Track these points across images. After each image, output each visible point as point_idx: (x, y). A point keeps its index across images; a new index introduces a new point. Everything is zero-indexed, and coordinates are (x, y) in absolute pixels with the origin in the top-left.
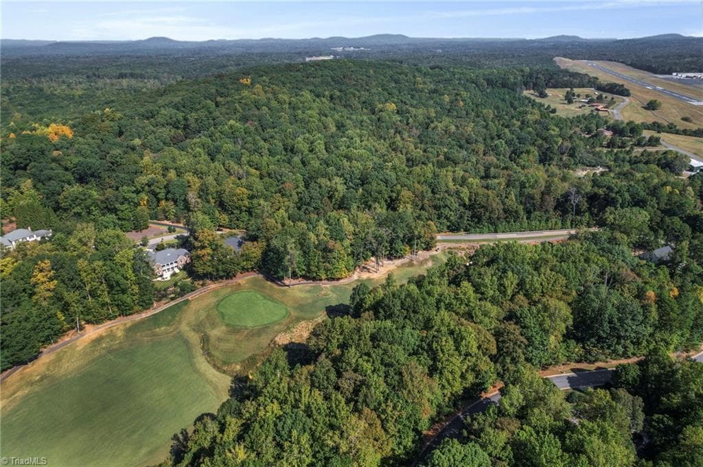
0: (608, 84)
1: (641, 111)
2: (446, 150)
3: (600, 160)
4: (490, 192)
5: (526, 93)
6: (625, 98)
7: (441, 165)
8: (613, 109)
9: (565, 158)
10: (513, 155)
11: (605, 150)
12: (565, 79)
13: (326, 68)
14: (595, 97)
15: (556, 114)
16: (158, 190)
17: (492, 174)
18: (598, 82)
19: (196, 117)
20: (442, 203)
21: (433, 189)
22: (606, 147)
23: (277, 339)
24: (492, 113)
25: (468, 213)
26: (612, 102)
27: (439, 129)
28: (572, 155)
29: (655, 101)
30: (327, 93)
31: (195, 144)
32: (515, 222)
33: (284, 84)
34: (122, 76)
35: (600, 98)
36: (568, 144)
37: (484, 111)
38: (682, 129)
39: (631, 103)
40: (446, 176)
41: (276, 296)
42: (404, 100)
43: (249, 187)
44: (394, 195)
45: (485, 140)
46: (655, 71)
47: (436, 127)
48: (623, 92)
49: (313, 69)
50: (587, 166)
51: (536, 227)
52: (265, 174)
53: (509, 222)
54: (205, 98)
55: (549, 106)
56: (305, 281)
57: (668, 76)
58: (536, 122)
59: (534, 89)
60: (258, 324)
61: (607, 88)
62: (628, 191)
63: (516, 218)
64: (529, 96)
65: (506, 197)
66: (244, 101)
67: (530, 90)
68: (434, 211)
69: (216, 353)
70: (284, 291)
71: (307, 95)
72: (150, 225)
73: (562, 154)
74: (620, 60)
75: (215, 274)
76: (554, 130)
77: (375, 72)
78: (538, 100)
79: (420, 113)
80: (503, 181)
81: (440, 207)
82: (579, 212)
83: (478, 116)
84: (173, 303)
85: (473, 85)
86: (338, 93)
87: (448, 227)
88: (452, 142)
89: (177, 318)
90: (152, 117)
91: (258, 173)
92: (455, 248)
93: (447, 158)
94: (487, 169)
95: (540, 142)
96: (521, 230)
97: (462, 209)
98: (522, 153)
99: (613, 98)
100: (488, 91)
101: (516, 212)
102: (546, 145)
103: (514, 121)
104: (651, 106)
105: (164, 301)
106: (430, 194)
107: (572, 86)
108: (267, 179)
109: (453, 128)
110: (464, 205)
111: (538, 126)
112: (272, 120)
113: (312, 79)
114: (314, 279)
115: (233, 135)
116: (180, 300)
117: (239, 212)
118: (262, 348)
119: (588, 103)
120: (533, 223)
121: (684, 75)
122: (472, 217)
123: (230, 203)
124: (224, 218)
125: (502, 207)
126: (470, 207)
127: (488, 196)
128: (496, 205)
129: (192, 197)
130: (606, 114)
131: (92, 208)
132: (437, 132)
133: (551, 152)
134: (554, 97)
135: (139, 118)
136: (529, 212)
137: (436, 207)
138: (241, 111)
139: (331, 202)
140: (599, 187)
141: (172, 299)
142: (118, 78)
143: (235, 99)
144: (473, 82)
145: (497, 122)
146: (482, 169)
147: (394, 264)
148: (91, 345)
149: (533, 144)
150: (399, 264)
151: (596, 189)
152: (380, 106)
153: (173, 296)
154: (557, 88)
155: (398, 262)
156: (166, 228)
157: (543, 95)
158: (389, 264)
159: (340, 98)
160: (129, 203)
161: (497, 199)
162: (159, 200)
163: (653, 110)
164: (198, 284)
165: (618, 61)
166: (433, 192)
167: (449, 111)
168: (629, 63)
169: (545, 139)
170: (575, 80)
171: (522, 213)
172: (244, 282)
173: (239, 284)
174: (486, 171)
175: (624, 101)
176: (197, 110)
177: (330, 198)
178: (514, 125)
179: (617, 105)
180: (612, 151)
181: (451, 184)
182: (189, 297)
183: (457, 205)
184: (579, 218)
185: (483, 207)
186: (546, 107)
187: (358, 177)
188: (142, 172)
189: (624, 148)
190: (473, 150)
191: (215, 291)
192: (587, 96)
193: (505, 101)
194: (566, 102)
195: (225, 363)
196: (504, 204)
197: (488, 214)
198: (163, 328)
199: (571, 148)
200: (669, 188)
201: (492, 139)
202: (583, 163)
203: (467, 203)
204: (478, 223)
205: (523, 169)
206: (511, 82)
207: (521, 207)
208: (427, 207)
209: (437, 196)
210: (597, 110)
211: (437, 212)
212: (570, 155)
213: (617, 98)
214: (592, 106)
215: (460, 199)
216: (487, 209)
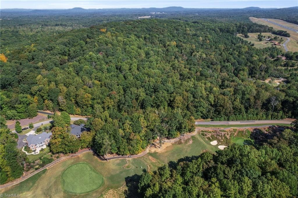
0: (279, 31)
1: (296, 45)
2: (201, 69)
3: (282, 74)
4: (225, 97)
5: (238, 35)
6: (287, 38)
8: (282, 44)
9: (263, 73)
10: (235, 71)
11: (283, 68)
12: (257, 28)
13: (144, 23)
14: (273, 38)
15: (254, 46)
16: (43, 95)
17: (226, 85)
18: (273, 30)
19: (74, 50)
20: (199, 105)
21: (194, 95)
22: (283, 66)
24: (223, 47)
25: (213, 109)
26: (281, 41)
27: (198, 56)
28: (266, 72)
30: (143, 36)
31: (70, 66)
32: (239, 115)
33: (122, 31)
35: (275, 38)
36: (264, 66)
37: (220, 46)
39: (291, 41)
40: (201, 86)
41: (98, 168)
42: (180, 39)
43: (92, 94)
44: (172, 99)
45: (221, 62)
47: (196, 54)
48: (286, 35)
49: (137, 23)
50: (274, 77)
51: (251, 118)
52: (103, 84)
53: (236, 115)
54: (81, 40)
55: (250, 43)
56: (117, 156)
58: (246, 52)
59: (242, 33)
60: (83, 191)
61: (278, 33)
63: (240, 113)
64: (240, 37)
65: (235, 100)
66: (100, 41)
67: (240, 33)
70: (104, 164)
71: (133, 37)
72: (39, 114)
73: (261, 71)
74: (280, 18)
76: (255, 57)
77: (167, 25)
78: (245, 39)
79: (188, 47)
80: (232, 89)
81: (197, 107)
82: (276, 110)
83: (216, 48)
84: (36, 172)
85: (213, 31)
86: (148, 36)
87: (202, 117)
88: (204, 64)
89: (36, 184)
90: (51, 50)
91: (99, 83)
93: (202, 75)
94: (223, 81)
95: (249, 64)
96: (243, 119)
97: (210, 107)
98: (240, 70)
99: (281, 38)
100: (220, 34)
101: (240, 109)
102: (252, 66)
103: (235, 52)
105: (31, 171)
106: (192, 99)
107: (260, 31)
108: (104, 88)
109: (204, 56)
110: (211, 105)
111: (247, 55)
112: (112, 51)
113: (136, 29)
114: (122, 154)
115: (91, 60)
116: (42, 169)
117: (86, 107)
119: (270, 41)
120: (250, 116)
122: (215, 111)
123: (81, 103)
124: (79, 110)
125: (232, 106)
126: (215, 106)
127: (225, 100)
128: (229, 105)
129: (61, 98)
130: (280, 47)
131: (3, 106)
132: (196, 57)
133: (256, 70)
134: (252, 37)
135: (45, 51)
136: (247, 109)
137: (196, 107)
138: (98, 46)
139: (137, 102)
140: (290, 96)
141: (37, 169)
142: (55, 26)
143: (96, 40)
144: (213, 30)
145: (226, 52)
146: (220, 81)
147: (170, 142)
149: (246, 65)
151: (287, 98)
152: (168, 43)
153: (37, 167)
154: (253, 32)
155: (173, 141)
156: (46, 116)
157: (246, 37)
158: (168, 142)
159: (149, 38)
160: (24, 104)
161: (230, 102)
162: (44, 100)
164: (55, 157)
165: (279, 19)
166: (194, 97)
167: (202, 45)
168: (285, 20)
169: (252, 62)
170: (262, 29)
171: (243, 110)
172: (81, 156)
173: (79, 157)
174: (222, 82)
175: (287, 40)
176: (75, 46)
177: (137, 99)
178: (235, 54)
179: (285, 42)
180: (287, 69)
181: (204, 92)
182: (47, 167)
183: (207, 105)
184: (276, 113)
185: (222, 106)
186: (249, 43)
187: (152, 87)
188: (37, 83)
189: (293, 67)
190: (215, 69)
191: (65, 162)
192: (269, 37)
193: (229, 40)
194: (258, 40)
196: (233, 104)
197: (224, 110)
199: (266, 68)
201: (224, 62)
202: (272, 76)
203: (213, 104)
204: (219, 114)
205: (242, 81)
206: (231, 30)
207: (243, 106)
208: (190, 106)
209: (196, 100)
210: (275, 44)
211: (196, 109)
212: (265, 72)
213: (284, 38)
214: (272, 42)
215: (209, 101)
216: (224, 107)
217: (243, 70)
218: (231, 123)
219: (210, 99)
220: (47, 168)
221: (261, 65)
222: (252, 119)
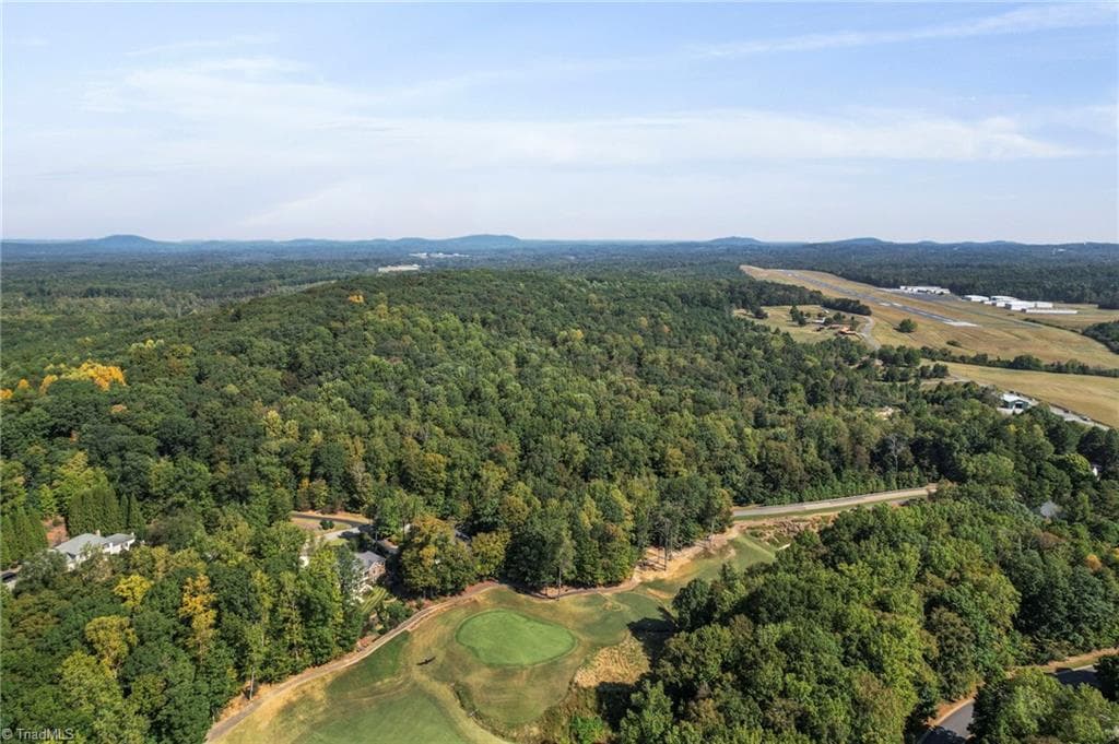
0: (838, 300)
1: (894, 334)
3: (886, 398)
4: (782, 445)
5: (737, 312)
6: (866, 317)
8: (859, 331)
9: (843, 397)
11: (885, 385)
12: (779, 293)
14: (831, 316)
15: (792, 339)
16: (300, 462)
17: (769, 421)
18: (822, 297)
22: (883, 381)
23: (577, 679)
25: (760, 477)
26: (853, 325)
27: (662, 363)
28: (850, 393)
29: (909, 321)
30: (477, 316)
31: (327, 391)
32: (823, 485)
34: (91, 293)
35: (838, 318)
36: (841, 378)
38: (958, 355)
39: (877, 324)
41: (546, 614)
42: (586, 324)
43: (447, 452)
44: (657, 455)
46: (877, 283)
47: (657, 360)
48: (864, 311)
50: (872, 405)
51: (852, 491)
52: (455, 432)
53: (816, 486)
54: (314, 323)
55: (778, 330)
56: (574, 590)
57: (896, 290)
58: (783, 351)
59: (743, 308)
60: (538, 660)
61: (838, 305)
62: (965, 433)
63: (825, 480)
64: (742, 316)
65: (804, 451)
67: (739, 308)
69: (492, 712)
70: (553, 607)
72: (293, 519)
73: (838, 391)
74: (827, 270)
75: (439, 587)
77: (525, 286)
78: (758, 322)
80: (791, 428)
82: (902, 466)
84: (385, 639)
86: (492, 316)
89: (401, 663)
92: (758, 528)
93: (697, 403)
94: (758, 415)
95: (803, 376)
96: (834, 495)
97: (751, 472)
98: (786, 392)
99: (853, 319)
101: (823, 471)
102: (812, 381)
103: (753, 350)
104: (905, 327)
105: (371, 637)
107: (793, 303)
108: (461, 440)
110: (754, 465)
111: (788, 356)
112: (424, 354)
114: (585, 586)
115: (378, 377)
116: (393, 634)
117: (432, 491)
118: (560, 696)
119: (825, 324)
120: (849, 486)
121: (915, 289)
122: (764, 482)
125: (803, 465)
126: (761, 468)
127: (783, 451)
128: (796, 464)
129: (357, 470)
130: (856, 338)
133: (822, 390)
134: (777, 317)
136: (837, 471)
138: (374, 341)
139: (568, 469)
140: (925, 430)
141: (382, 632)
146: (751, 415)
147: (684, 556)
148: (280, 720)
149: (795, 379)
150: (692, 556)
151: (920, 433)
152: (563, 333)
153: (381, 627)
154: (774, 305)
155: (689, 553)
156: (316, 523)
157: (760, 315)
158: (679, 556)
161: (794, 455)
162: (299, 477)
163: (909, 331)
164: (411, 607)
165: (823, 271)
166: (709, 449)
168: (840, 273)
169: (807, 373)
170: (793, 296)
171: (831, 473)
172: (482, 598)
173: (475, 601)
174: (756, 418)
175: (867, 321)
176: (307, 341)
177: (566, 463)
178: (756, 355)
179: (863, 327)
180: (894, 385)
182: (407, 626)
183: (744, 466)
184: (906, 474)
185: (780, 466)
186: (773, 330)
187: (599, 432)
188: (265, 435)
189: (906, 380)
191: (443, 615)
192: (820, 316)
194: (796, 323)
195: (511, 726)
196: (804, 461)
198: (386, 681)
199: (848, 384)
200: (1012, 428)
203: (756, 462)
204: (774, 489)
205: (805, 412)
206: (712, 297)
207: (827, 464)
210: (842, 333)
212: (847, 393)
213: (858, 317)
214: (833, 328)
215: (748, 457)
216: (785, 469)
217: (794, 390)
218: (808, 506)
219: (750, 452)
220: (408, 628)
221: (834, 377)
222: (855, 493)
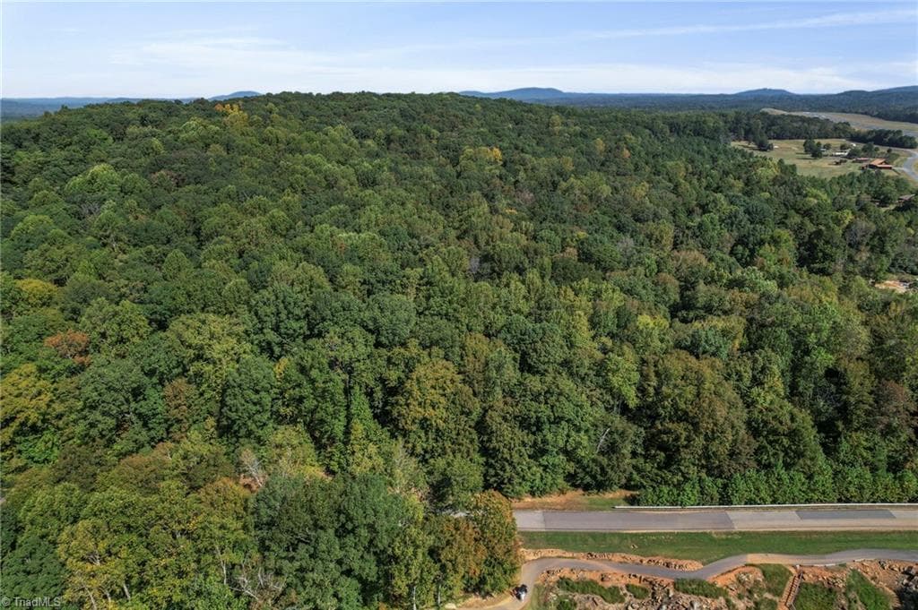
0: (872, 131)
2: (582, 234)
4: (704, 366)
5: (735, 144)
6: (909, 150)
7: (562, 275)
8: (897, 166)
9: (864, 255)
10: (740, 248)
12: (795, 125)
14: (859, 149)
15: (798, 172)
17: (701, 301)
18: (850, 129)
20: (545, 411)
21: (524, 355)
24: (683, 169)
25: (636, 433)
26: (889, 159)
27: (578, 192)
28: (877, 249)
30: (381, 132)
32: (787, 466)
35: (867, 151)
36: (865, 224)
37: (670, 164)
40: (571, 309)
42: (522, 146)
45: (674, 214)
47: (572, 187)
48: (904, 142)
51: (861, 488)
53: (768, 466)
55: (781, 162)
58: (775, 181)
59: (746, 139)
61: (870, 137)
63: (794, 457)
64: (741, 148)
65: (756, 381)
67: (740, 140)
68: (521, 435)
71: (337, 132)
73: (855, 246)
78: (759, 154)
79: (544, 165)
80: (736, 323)
81: (539, 425)
83: (657, 173)
85: (647, 131)
86: (401, 133)
87: (570, 478)
88: (601, 218)
93: (585, 257)
94: (687, 285)
95: (797, 219)
96: (810, 494)
97: (618, 422)
98: (761, 243)
99: (889, 152)
100: (672, 140)
101: (793, 434)
102: (811, 228)
103: (731, 180)
106: (511, 373)
107: (809, 136)
109: (606, 190)
110: (624, 409)
111: (780, 190)
112: (215, 169)
119: (849, 156)
120: (853, 474)
122: (646, 445)
125: (745, 416)
126: (644, 414)
127: (700, 382)
128: (727, 412)
130: (893, 173)
132: (572, 197)
133: (827, 242)
134: (785, 150)
137: (528, 424)
138: (163, 151)
144: (646, 127)
145: (695, 181)
146: (673, 285)
149: (782, 224)
152: (470, 152)
154: (785, 139)
157: (763, 148)
159: (402, 140)
161: (730, 393)
166: (525, 366)
167: (603, 165)
169: (805, 213)
170: (812, 127)
171: (811, 436)
174: (683, 289)
175: (910, 155)
178: (731, 187)
179: (904, 160)
181: (583, 334)
183: (599, 412)
185: (684, 416)
186: (775, 162)
190: (649, 237)
192: (843, 148)
193: (703, 155)
194: (808, 156)
197: (699, 441)
199: (876, 233)
201: (690, 213)
202: (901, 267)
203: (633, 402)
204: (667, 465)
205: (781, 286)
206: (708, 127)
207: (805, 418)
208: (494, 419)
209: (534, 383)
210: (873, 167)
211: (529, 439)
212: (872, 250)
213: (895, 150)
214: (860, 162)
215: (611, 391)
216: (696, 425)
217: (775, 241)
218: (744, 519)
219: (615, 381)
221: (851, 223)
222: (867, 495)
